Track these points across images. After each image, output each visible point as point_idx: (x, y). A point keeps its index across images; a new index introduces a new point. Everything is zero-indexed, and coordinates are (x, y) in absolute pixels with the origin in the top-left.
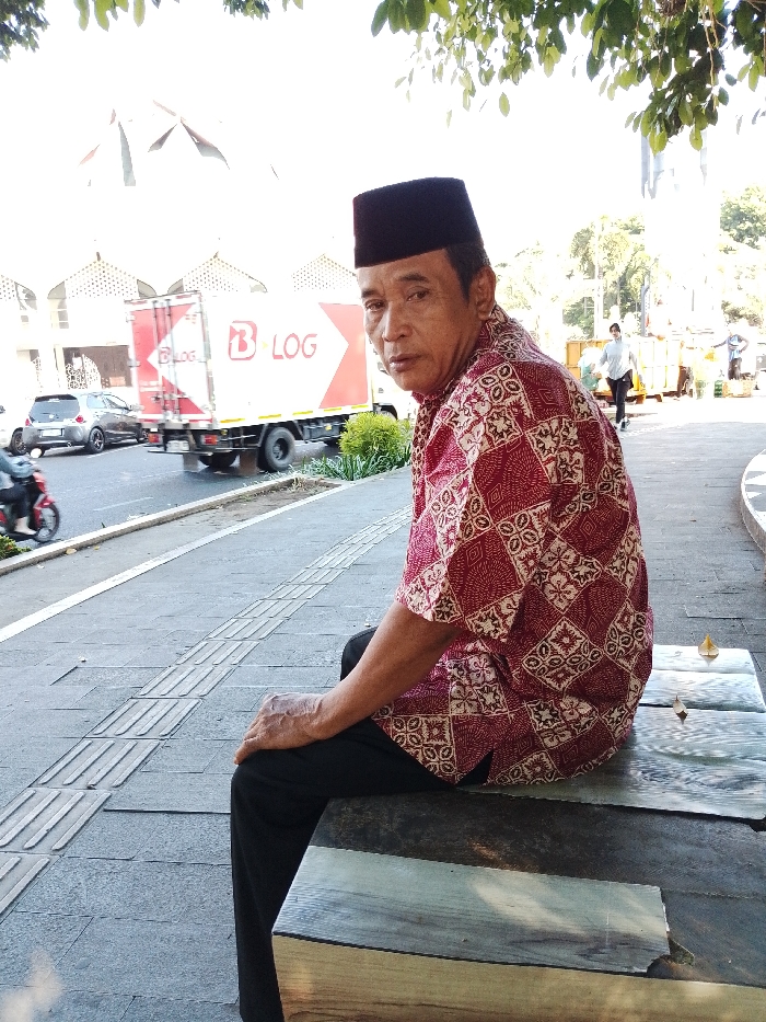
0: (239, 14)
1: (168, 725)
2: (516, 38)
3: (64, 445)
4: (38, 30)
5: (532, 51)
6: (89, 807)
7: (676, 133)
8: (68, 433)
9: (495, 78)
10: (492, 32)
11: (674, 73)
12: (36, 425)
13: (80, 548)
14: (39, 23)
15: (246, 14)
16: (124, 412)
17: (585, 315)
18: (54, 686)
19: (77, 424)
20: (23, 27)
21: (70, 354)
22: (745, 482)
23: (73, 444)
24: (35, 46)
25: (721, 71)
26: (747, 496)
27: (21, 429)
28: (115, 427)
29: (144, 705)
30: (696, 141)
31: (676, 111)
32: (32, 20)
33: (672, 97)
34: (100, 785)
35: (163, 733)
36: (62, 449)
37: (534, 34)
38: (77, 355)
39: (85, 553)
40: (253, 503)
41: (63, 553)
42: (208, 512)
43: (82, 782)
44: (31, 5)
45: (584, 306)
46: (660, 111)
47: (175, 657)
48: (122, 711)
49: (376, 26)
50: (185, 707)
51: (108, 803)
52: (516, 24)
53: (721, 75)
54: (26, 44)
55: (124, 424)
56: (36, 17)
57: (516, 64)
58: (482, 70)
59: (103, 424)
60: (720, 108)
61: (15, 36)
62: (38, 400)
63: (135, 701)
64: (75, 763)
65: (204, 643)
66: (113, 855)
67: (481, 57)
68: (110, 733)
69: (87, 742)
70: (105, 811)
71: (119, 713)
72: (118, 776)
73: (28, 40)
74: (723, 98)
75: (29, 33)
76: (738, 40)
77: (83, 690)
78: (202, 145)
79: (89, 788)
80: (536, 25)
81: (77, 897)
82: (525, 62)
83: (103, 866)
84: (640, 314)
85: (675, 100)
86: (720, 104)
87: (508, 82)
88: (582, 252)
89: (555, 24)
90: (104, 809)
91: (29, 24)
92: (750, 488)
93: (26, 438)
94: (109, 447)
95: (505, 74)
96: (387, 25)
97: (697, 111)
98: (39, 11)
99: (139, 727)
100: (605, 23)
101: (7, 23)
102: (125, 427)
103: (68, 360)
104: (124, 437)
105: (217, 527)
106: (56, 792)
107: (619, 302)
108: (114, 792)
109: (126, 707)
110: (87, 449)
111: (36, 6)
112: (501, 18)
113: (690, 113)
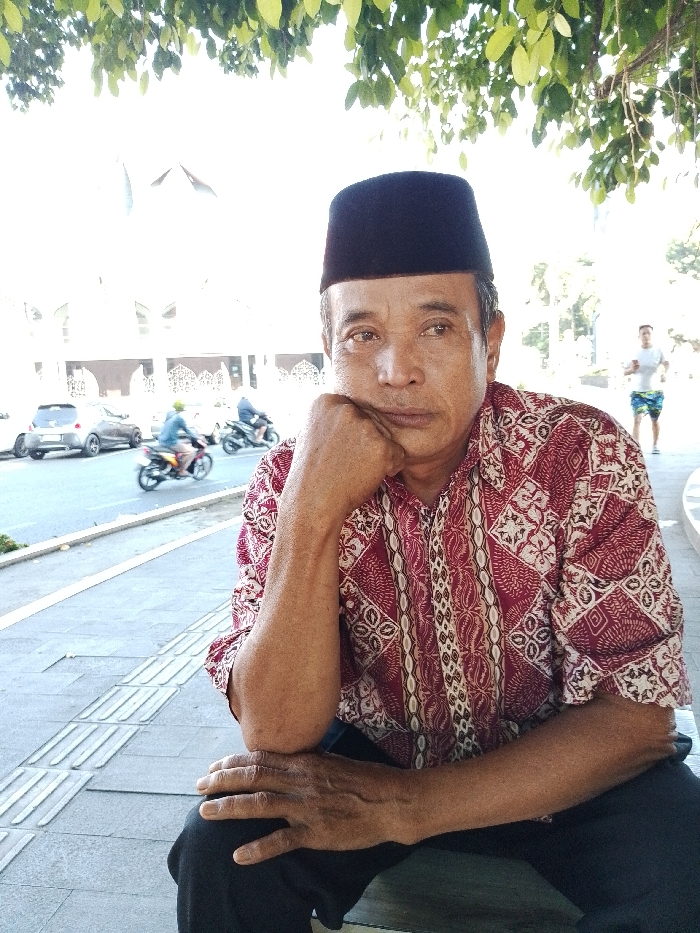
0: (232, 73)
1: (147, 712)
2: (474, 105)
3: (63, 449)
4: (55, 88)
5: (488, 116)
6: (72, 787)
7: (614, 189)
8: (67, 438)
9: (456, 138)
10: (453, 100)
11: (611, 138)
12: (38, 431)
13: (74, 545)
14: (56, 82)
15: (239, 74)
16: (118, 420)
17: (542, 338)
18: (45, 673)
19: (75, 431)
20: (42, 86)
21: (71, 367)
22: (686, 493)
23: (71, 449)
24: (52, 101)
25: (652, 138)
26: (688, 507)
27: (23, 434)
28: (110, 433)
29: (127, 692)
30: (631, 196)
31: (612, 171)
32: (50, 80)
33: (609, 158)
34: (83, 766)
35: (142, 719)
36: (61, 453)
37: (490, 101)
38: (78, 368)
39: (78, 550)
40: (234, 506)
41: (58, 549)
42: (192, 513)
43: (67, 763)
44: (50, 68)
45: (541, 329)
46: (599, 171)
47: (157, 647)
48: (107, 697)
49: (349, 102)
50: (164, 695)
51: (91, 783)
52: (473, 93)
53: (653, 141)
54: (44, 101)
55: (118, 430)
56: (54, 77)
57: (473, 127)
58: (443, 132)
59: (99, 430)
60: (652, 168)
61: (35, 93)
62: (42, 407)
63: (117, 688)
64: (62, 745)
65: (185, 634)
66: (95, 831)
67: (443, 120)
68: (94, 718)
69: (73, 726)
70: (88, 790)
71: (103, 700)
72: (101, 758)
73: (46, 96)
74: (654, 159)
75: (47, 91)
76: (666, 112)
77: (71, 678)
78: (196, 183)
79: (74, 769)
80: (491, 95)
81: (60, 870)
82: (481, 124)
83: (84, 841)
84: (592, 337)
85: (611, 161)
86: (652, 165)
87: (467, 142)
88: (538, 282)
89: (508, 94)
90: (87, 789)
91: (47, 83)
92: (691, 499)
93: (28, 443)
94: (103, 451)
95: (463, 135)
96: (358, 100)
97: (630, 171)
98: (58, 74)
99: (120, 713)
100: (546, 102)
101: (28, 82)
102: (120, 434)
103: (69, 373)
104: (117, 442)
105: (200, 525)
106: (42, 772)
107: (573, 326)
108: (96, 773)
109: (111, 693)
110: (84, 453)
111: (55, 70)
112: (460, 89)
113: (625, 173)
